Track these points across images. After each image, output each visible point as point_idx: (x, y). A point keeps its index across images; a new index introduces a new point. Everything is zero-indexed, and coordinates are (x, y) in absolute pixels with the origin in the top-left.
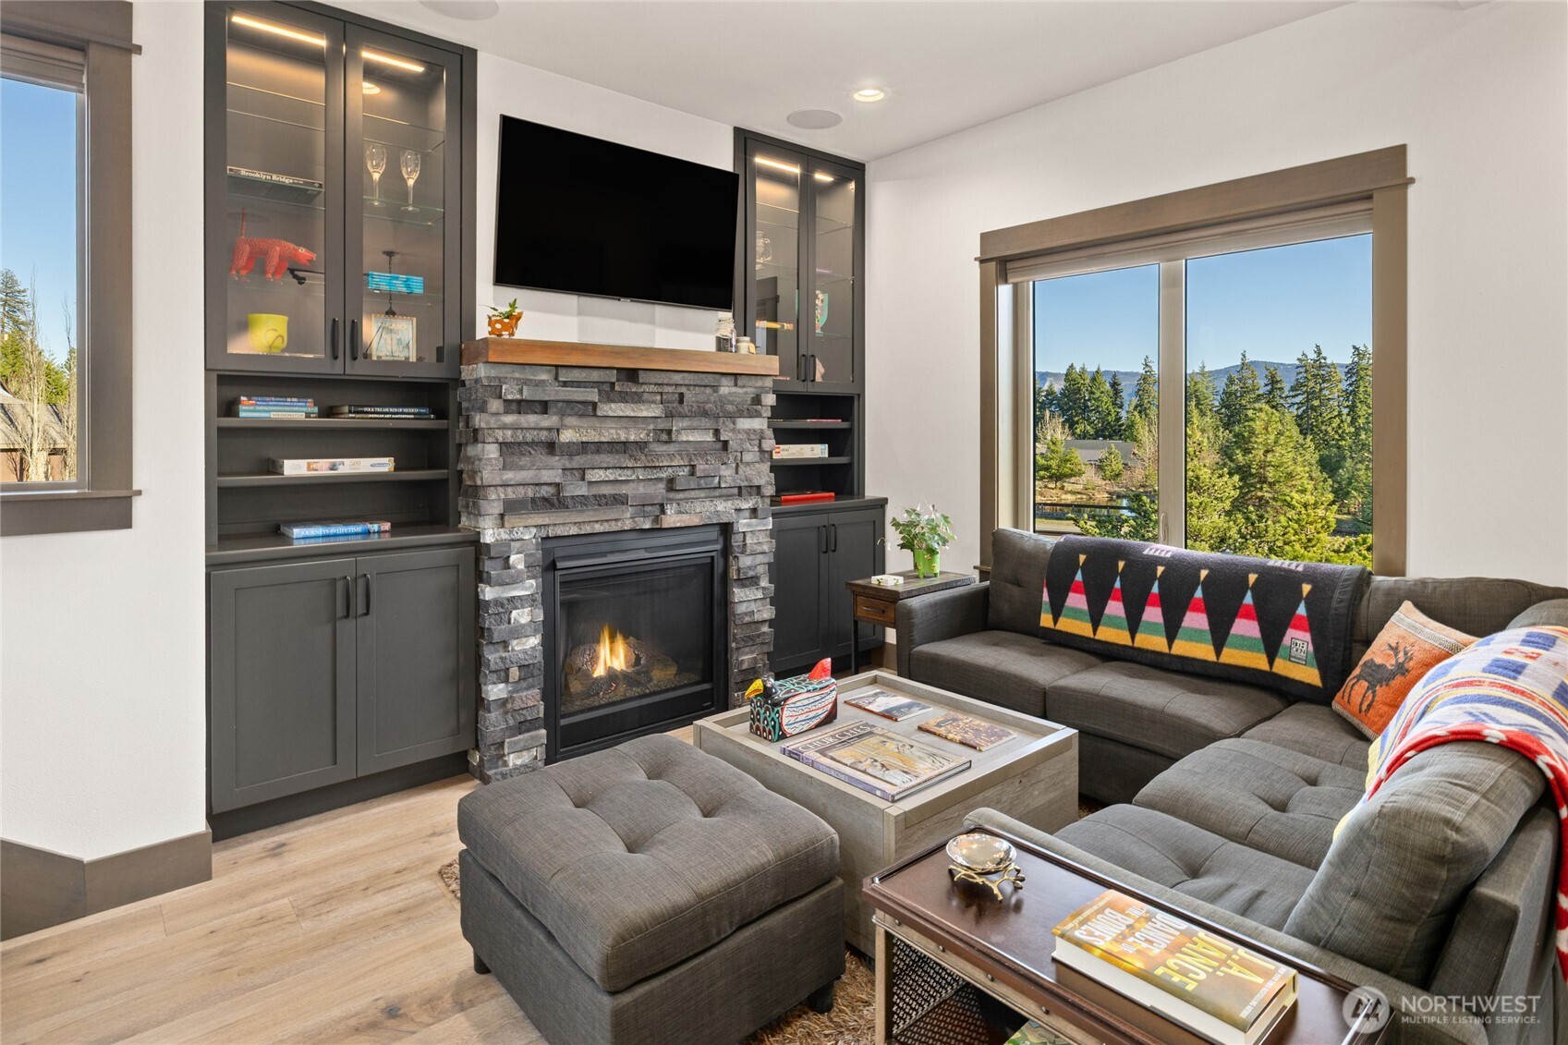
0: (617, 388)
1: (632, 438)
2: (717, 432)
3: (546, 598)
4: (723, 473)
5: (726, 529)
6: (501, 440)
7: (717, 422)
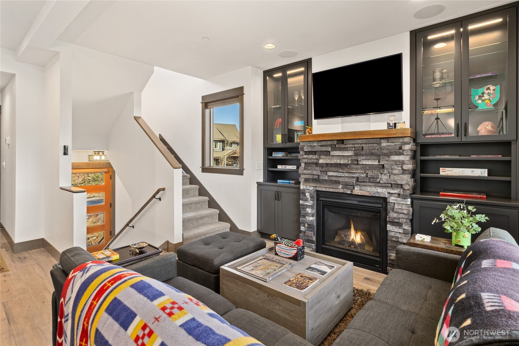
0: (337, 146)
1: (342, 162)
4: (382, 177)
6: (304, 162)
7: (379, 157)
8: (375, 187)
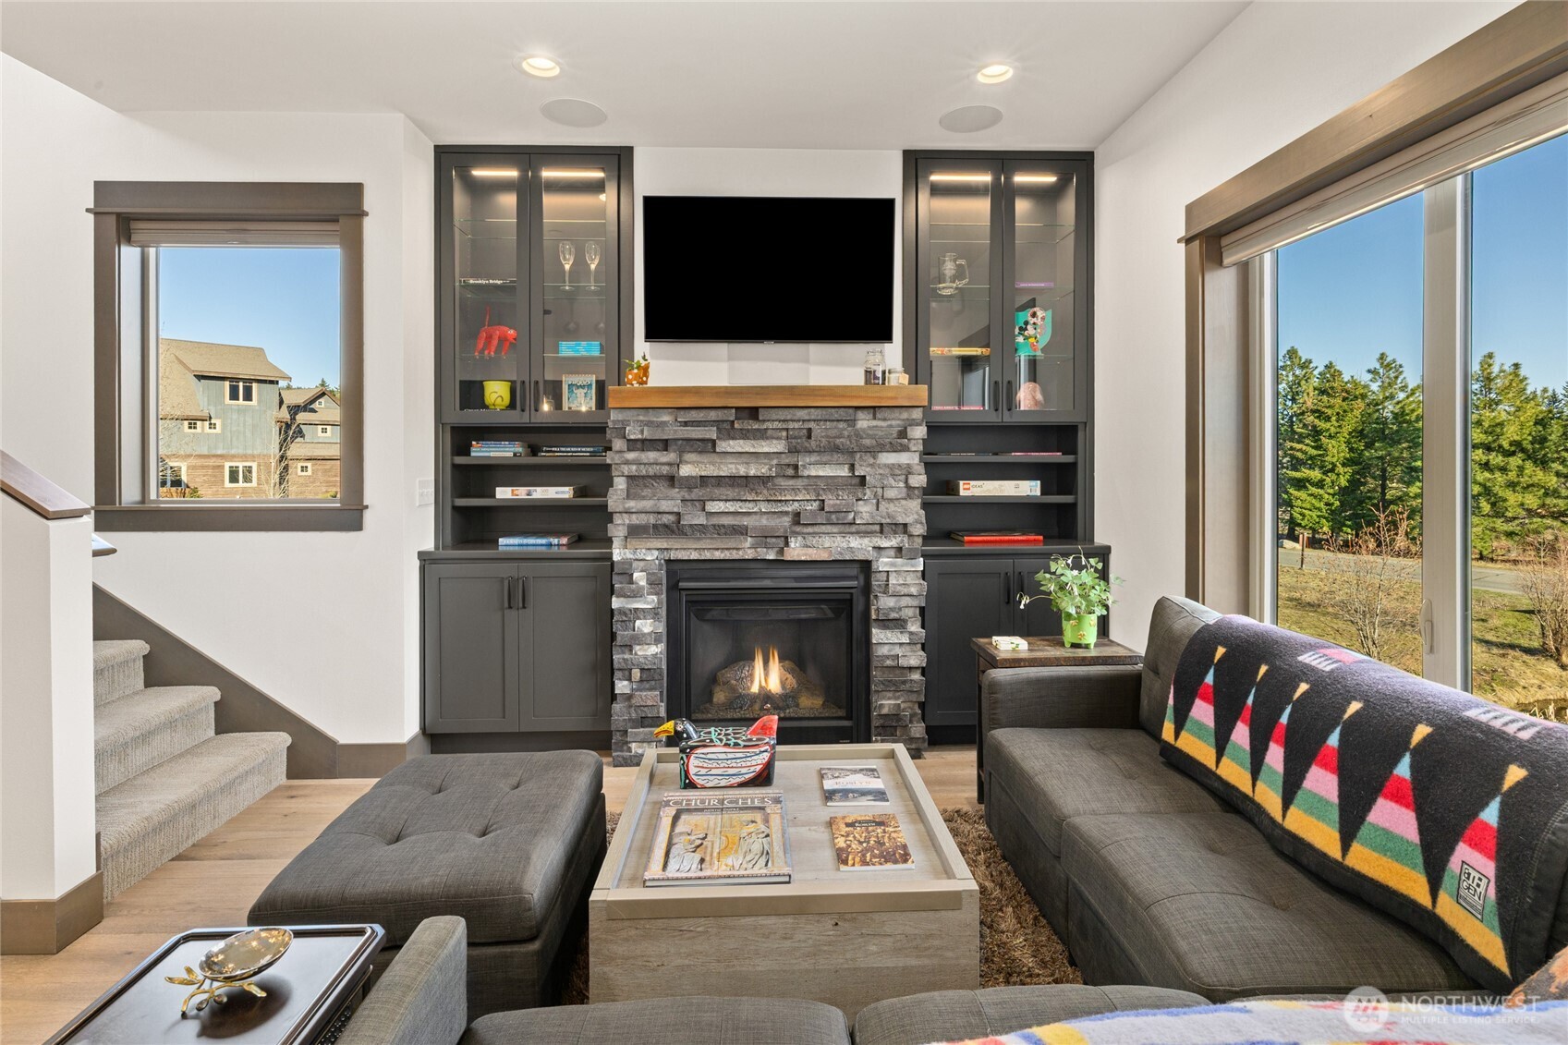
0: (736, 426)
1: (752, 473)
2: (852, 467)
3: (670, 613)
4: (859, 509)
5: (866, 566)
6: (626, 473)
7: (852, 457)
8: (844, 537)
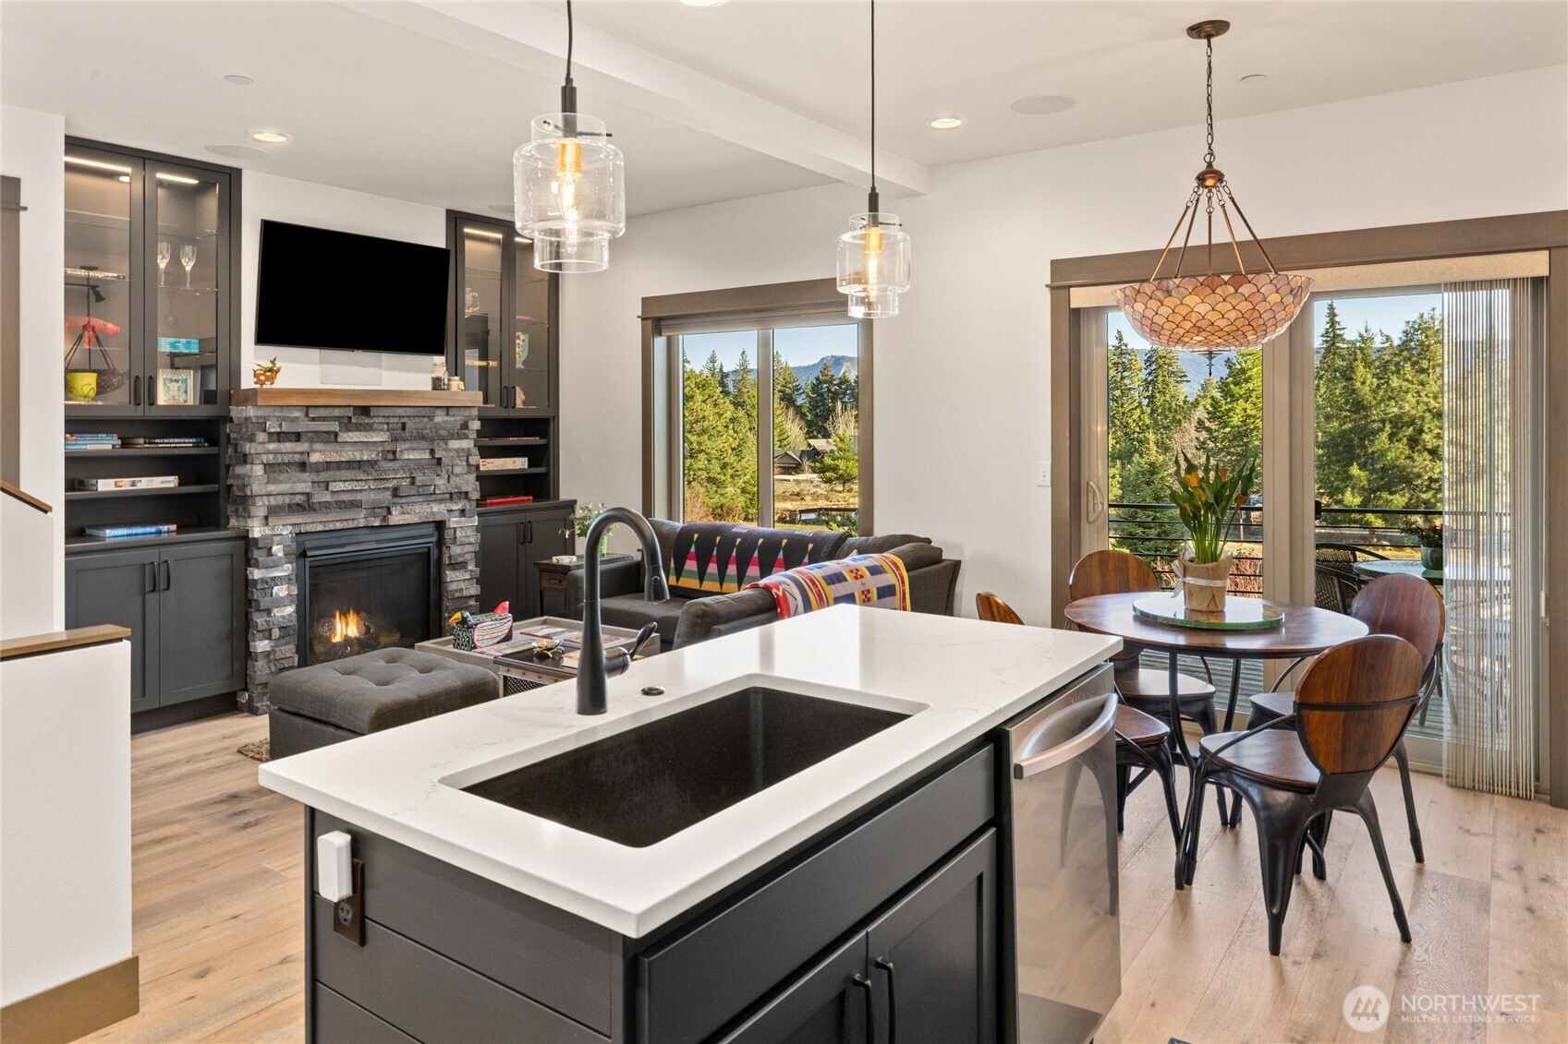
0: (353, 421)
1: (365, 458)
2: (432, 451)
3: (299, 578)
4: (437, 483)
5: (440, 526)
6: (265, 462)
7: (433, 444)
8: (428, 504)
